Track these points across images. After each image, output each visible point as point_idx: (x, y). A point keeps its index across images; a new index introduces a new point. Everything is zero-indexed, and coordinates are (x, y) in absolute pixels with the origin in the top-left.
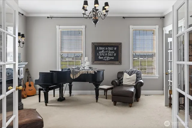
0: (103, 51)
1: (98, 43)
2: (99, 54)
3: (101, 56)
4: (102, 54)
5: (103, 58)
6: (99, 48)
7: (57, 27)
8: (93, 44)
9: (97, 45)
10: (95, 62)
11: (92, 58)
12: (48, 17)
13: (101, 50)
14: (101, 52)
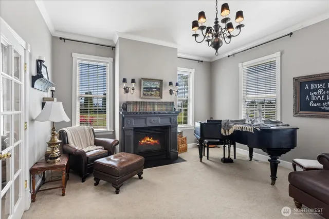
0: (320, 92)
1: (306, 77)
2: (310, 97)
3: (315, 102)
4: (319, 97)
5: (321, 105)
6: (310, 86)
7: (240, 65)
8: (295, 79)
9: (304, 80)
10: (301, 112)
11: (295, 105)
12: (229, 56)
13: (316, 90)
14: (315, 93)
